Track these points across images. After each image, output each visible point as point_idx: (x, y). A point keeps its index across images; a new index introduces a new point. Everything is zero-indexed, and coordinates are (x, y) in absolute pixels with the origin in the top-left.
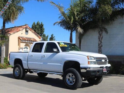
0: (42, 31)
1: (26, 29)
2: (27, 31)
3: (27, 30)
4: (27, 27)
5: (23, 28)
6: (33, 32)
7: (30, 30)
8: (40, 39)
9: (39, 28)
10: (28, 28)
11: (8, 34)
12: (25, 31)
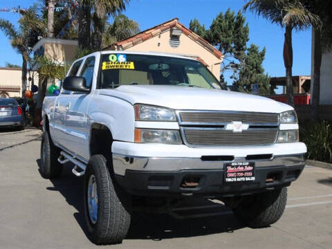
0: (238, 37)
1: (171, 31)
2: (175, 38)
3: (174, 33)
4: (174, 25)
5: (163, 28)
6: (195, 40)
7: (187, 34)
8: (219, 57)
9: (230, 28)
10: (178, 29)
11: (116, 47)
12: (169, 38)
